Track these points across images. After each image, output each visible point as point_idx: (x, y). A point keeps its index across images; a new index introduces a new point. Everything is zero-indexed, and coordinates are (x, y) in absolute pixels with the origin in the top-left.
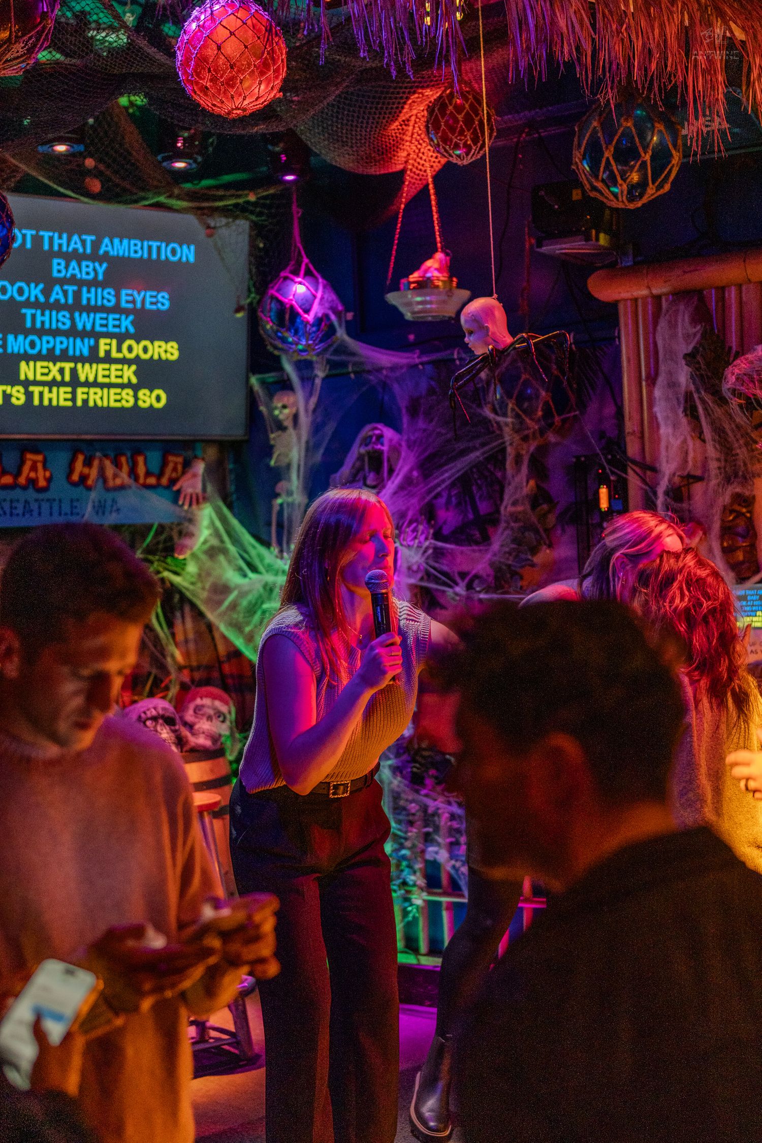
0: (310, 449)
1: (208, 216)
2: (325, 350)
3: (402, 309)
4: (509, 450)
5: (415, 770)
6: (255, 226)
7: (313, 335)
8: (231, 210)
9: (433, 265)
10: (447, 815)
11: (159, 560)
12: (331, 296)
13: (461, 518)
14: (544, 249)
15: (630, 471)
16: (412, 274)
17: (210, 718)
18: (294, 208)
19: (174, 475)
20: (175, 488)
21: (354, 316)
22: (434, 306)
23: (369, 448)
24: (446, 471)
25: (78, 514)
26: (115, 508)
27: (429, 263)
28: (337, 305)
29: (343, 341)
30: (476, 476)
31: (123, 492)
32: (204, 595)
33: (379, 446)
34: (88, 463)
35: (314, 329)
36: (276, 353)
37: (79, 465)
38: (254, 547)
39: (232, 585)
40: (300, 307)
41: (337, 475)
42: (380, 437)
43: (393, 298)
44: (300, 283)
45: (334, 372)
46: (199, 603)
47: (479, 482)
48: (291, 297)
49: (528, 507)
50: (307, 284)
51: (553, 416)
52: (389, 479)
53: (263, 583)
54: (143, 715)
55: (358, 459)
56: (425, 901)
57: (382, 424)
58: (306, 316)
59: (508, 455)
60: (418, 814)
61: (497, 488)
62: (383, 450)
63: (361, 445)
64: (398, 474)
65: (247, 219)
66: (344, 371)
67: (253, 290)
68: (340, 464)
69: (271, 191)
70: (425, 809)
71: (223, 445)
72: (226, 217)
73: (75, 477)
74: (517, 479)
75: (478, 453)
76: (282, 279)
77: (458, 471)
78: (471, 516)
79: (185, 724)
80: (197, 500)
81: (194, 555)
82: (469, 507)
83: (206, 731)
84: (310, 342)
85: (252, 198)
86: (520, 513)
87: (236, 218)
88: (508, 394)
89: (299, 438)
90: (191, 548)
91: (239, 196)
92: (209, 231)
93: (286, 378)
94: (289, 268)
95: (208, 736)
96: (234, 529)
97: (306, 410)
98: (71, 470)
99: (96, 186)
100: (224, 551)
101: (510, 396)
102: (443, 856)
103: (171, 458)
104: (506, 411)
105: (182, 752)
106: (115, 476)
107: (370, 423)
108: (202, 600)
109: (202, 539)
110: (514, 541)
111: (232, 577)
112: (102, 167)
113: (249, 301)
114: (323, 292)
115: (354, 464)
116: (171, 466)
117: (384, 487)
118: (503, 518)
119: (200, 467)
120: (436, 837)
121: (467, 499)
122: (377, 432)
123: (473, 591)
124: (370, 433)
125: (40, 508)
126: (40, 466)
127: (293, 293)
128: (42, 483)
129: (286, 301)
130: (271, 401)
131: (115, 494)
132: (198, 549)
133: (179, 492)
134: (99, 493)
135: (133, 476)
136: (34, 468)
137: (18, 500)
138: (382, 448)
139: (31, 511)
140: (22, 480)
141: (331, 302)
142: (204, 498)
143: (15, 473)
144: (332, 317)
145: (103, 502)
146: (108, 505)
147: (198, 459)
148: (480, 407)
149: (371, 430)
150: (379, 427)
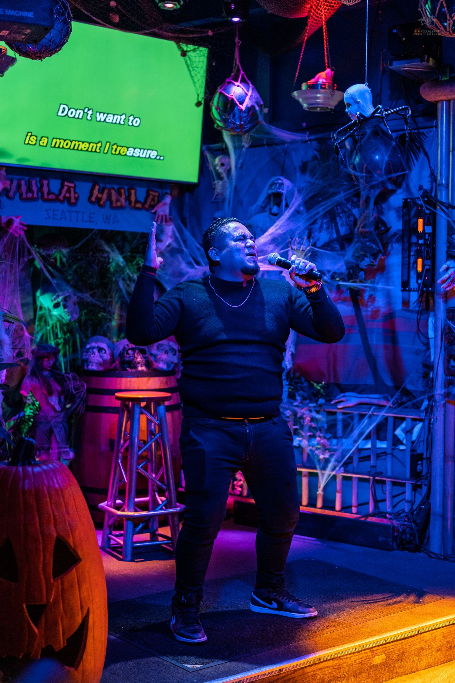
0: (237, 190)
1: (183, 43)
2: (250, 129)
3: (302, 103)
4: (362, 194)
6: (211, 52)
7: (244, 118)
8: (197, 40)
9: (322, 77)
10: (308, 418)
11: (140, 257)
12: (256, 95)
13: (329, 236)
14: (393, 67)
15: (438, 208)
16: (310, 80)
17: (166, 352)
18: (237, 40)
19: (152, 203)
20: (153, 211)
21: (269, 111)
22: (321, 101)
23: (274, 191)
24: (323, 205)
26: (116, 220)
27: (321, 74)
28: (260, 101)
29: (262, 125)
30: (339, 211)
31: (121, 210)
33: (280, 190)
34: (101, 191)
35: (245, 115)
36: (219, 128)
37: (96, 192)
39: (184, 272)
40: (238, 101)
41: (254, 207)
42: (282, 184)
43: (295, 95)
44: (238, 86)
45: (253, 144)
46: (163, 282)
47: (341, 215)
48: (232, 94)
49: (372, 229)
50: (242, 87)
51: (392, 174)
52: (285, 210)
53: (202, 272)
54: (126, 347)
55: (267, 198)
57: (283, 177)
58: (241, 106)
59: (361, 198)
60: (291, 417)
61: (352, 219)
62: (283, 193)
63: (269, 189)
64: (292, 207)
65: (205, 47)
66: (261, 143)
67: (207, 92)
68: (256, 200)
70: (295, 414)
72: (194, 44)
73: (93, 199)
74: (367, 212)
75: (341, 196)
76: (227, 83)
78: (335, 236)
79: (151, 354)
80: (166, 220)
82: (334, 230)
83: (164, 360)
84: (242, 123)
85: (210, 34)
86: (367, 232)
87: (200, 45)
88: (363, 158)
89: (231, 184)
91: (202, 32)
92: (183, 53)
93: (224, 147)
94: (231, 77)
95: (165, 362)
96: (187, 238)
97: (236, 167)
98: (92, 194)
99: (116, 18)
100: (180, 251)
101: (366, 161)
102: (304, 443)
103: (151, 193)
104: (363, 169)
105: (149, 370)
106: (117, 200)
107: (275, 176)
108: (165, 281)
109: (167, 244)
110: (362, 249)
111: (184, 267)
112: (120, 7)
113: (204, 99)
114: (252, 92)
115: (264, 200)
116: (151, 197)
117: (282, 215)
118: (356, 236)
119: (168, 200)
120: (301, 432)
121: (333, 225)
122: (280, 181)
123: (334, 280)
124: (276, 182)
125: (71, 216)
126: (72, 190)
127: (234, 92)
128: (73, 200)
129: (229, 96)
130: (214, 160)
131: (117, 212)
132: (165, 250)
133: (155, 213)
134: (107, 210)
135: (128, 202)
136: (68, 191)
137: (58, 210)
138: (282, 191)
139: (66, 218)
140: (61, 197)
141: (256, 99)
142: (170, 219)
143: (57, 192)
144: (257, 108)
145: (109, 216)
146: (112, 218)
147: (168, 194)
148: (346, 166)
149: (276, 180)
150: (281, 178)
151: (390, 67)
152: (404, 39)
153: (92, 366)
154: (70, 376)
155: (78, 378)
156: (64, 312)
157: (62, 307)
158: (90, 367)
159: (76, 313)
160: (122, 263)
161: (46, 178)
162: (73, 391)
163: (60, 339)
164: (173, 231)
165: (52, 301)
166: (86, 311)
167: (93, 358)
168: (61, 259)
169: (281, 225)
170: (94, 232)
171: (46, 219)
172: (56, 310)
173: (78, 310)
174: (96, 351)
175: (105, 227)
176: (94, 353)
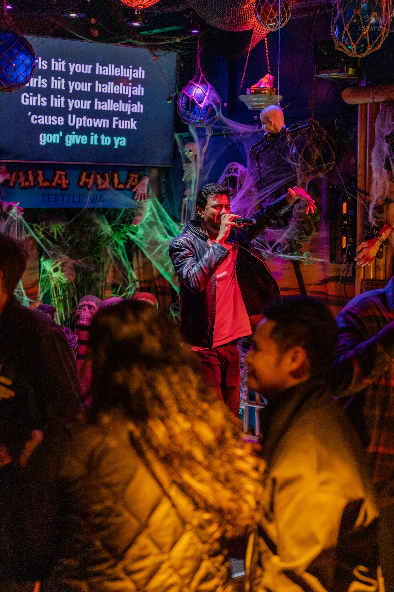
0: (202, 173)
1: (156, 50)
2: (210, 123)
3: (247, 104)
4: (299, 179)
5: (245, 341)
6: (180, 55)
7: (204, 115)
8: (166, 46)
9: (265, 80)
11: (126, 226)
12: (214, 94)
14: (320, 76)
15: (358, 195)
16: (253, 85)
18: (198, 47)
19: (133, 184)
20: (133, 191)
21: (228, 105)
22: (263, 103)
23: (230, 175)
25: (82, 202)
26: (102, 200)
27: (262, 79)
28: (217, 99)
29: (220, 118)
31: (106, 191)
32: (146, 245)
33: (235, 174)
34: (88, 176)
35: (204, 112)
36: (185, 123)
37: (84, 178)
38: (171, 222)
39: (160, 241)
40: (197, 100)
42: (237, 169)
43: (242, 98)
44: (198, 88)
45: (215, 134)
46: (143, 249)
48: (193, 95)
50: (201, 88)
51: (322, 164)
52: (239, 192)
55: (225, 180)
56: (246, 406)
57: (238, 163)
58: (200, 105)
62: (237, 177)
63: (226, 173)
64: (243, 190)
65: (175, 51)
66: (221, 133)
67: (177, 89)
69: (189, 37)
71: (160, 169)
72: (164, 50)
73: (82, 183)
75: (282, 181)
76: (189, 85)
77: (272, 190)
80: (144, 197)
81: (142, 225)
84: (202, 119)
85: (178, 40)
86: (301, 213)
87: (169, 51)
88: (299, 150)
89: (196, 166)
90: (140, 222)
91: (171, 39)
92: (155, 58)
93: (191, 136)
94: (193, 79)
96: (162, 213)
97: (201, 153)
98: (80, 180)
99: (96, 33)
100: (156, 224)
101: (300, 153)
104: (298, 160)
106: (102, 183)
107: (232, 162)
108: (144, 248)
109: (146, 217)
110: (298, 228)
111: (160, 237)
112: (99, 23)
113: (175, 94)
114: (210, 93)
115: (223, 183)
116: (132, 178)
117: (235, 196)
119: (146, 181)
122: (235, 167)
123: (276, 252)
124: (232, 167)
125: (63, 198)
126: (63, 177)
127: (194, 92)
128: (64, 186)
129: (190, 96)
130: (184, 147)
131: (102, 193)
132: (144, 222)
133: (135, 192)
134: (94, 192)
135: (111, 184)
136: (60, 178)
137: (52, 195)
138: (237, 175)
139: (58, 200)
140: (54, 184)
141: (213, 98)
142: (148, 196)
143: (50, 180)
144: (214, 106)
145: (95, 197)
146: (98, 198)
147: (146, 176)
148: (285, 157)
149: (232, 165)
150: (236, 164)
151: (317, 76)
152: (326, 53)
153: (83, 320)
154: (64, 331)
155: (70, 332)
156: (62, 275)
157: (60, 270)
158: (81, 322)
159: (73, 276)
160: (111, 232)
161: (40, 169)
163: (61, 296)
164: (151, 206)
165: (52, 266)
166: (81, 273)
167: (84, 314)
168: (57, 232)
169: (234, 205)
170: (83, 210)
171: (42, 202)
172: (55, 274)
173: (74, 272)
175: (92, 206)
176: (85, 310)
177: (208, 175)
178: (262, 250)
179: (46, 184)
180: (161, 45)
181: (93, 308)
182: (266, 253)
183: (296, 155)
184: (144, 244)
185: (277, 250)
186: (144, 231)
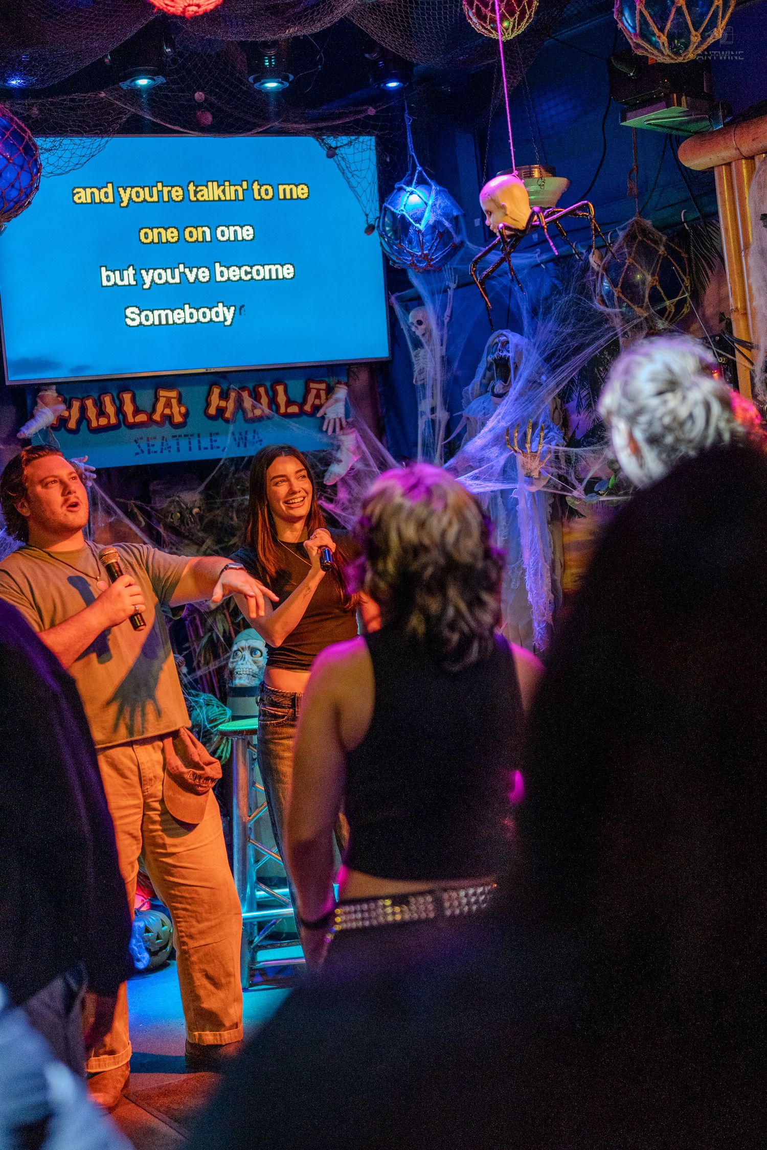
0: (447, 362)
1: (330, 136)
4: (621, 341)
6: (380, 141)
7: (428, 244)
8: (351, 127)
12: (445, 202)
14: (629, 123)
15: (737, 352)
18: (406, 116)
19: (317, 402)
20: (319, 415)
23: (495, 355)
25: (218, 447)
26: (256, 439)
28: (452, 210)
29: (468, 248)
31: (264, 422)
33: (505, 353)
34: (224, 396)
35: (428, 237)
36: (396, 266)
37: (215, 400)
40: (412, 217)
41: (470, 387)
42: (508, 342)
44: (412, 193)
48: (402, 208)
50: (419, 193)
51: (663, 301)
58: (417, 225)
69: (392, 103)
72: (347, 134)
73: (212, 411)
75: (590, 350)
76: (395, 191)
80: (341, 427)
81: (344, 481)
84: (426, 252)
85: (371, 111)
87: (359, 134)
88: (614, 283)
89: (434, 354)
90: (339, 475)
91: (358, 112)
92: (329, 151)
93: (415, 293)
94: (403, 179)
96: (379, 451)
97: (440, 324)
98: (208, 404)
99: (208, 118)
100: (370, 474)
101: (616, 286)
104: (614, 301)
106: (255, 407)
109: (350, 465)
112: (213, 99)
114: (436, 199)
115: (484, 375)
116: (314, 392)
119: (341, 393)
122: (504, 338)
123: (593, 494)
124: (497, 340)
125: (178, 444)
126: (174, 402)
127: (404, 203)
128: (178, 419)
129: (397, 212)
130: (407, 318)
131: (256, 425)
132: (346, 475)
133: (323, 418)
134: (239, 425)
135: (274, 407)
136: (168, 405)
137: (155, 438)
139: (170, 447)
140: (157, 417)
141: (443, 209)
142: (349, 424)
143: (149, 410)
144: (447, 224)
145: (243, 434)
146: (250, 436)
147: (341, 384)
148: (591, 300)
149: (498, 337)
150: (505, 333)
151: (622, 124)
152: (632, 74)
153: (241, 678)
154: (202, 701)
155: (215, 701)
158: (238, 681)
161: (126, 390)
162: (206, 723)
164: (357, 442)
167: (241, 666)
170: (221, 463)
171: (137, 454)
174: (247, 653)
175: (239, 452)
176: (243, 658)
177: (456, 364)
178: (565, 493)
179: (142, 418)
180: (338, 126)
181: (259, 653)
182: (573, 497)
183: (609, 293)
184: (352, 517)
185: (596, 489)
186: (350, 493)
